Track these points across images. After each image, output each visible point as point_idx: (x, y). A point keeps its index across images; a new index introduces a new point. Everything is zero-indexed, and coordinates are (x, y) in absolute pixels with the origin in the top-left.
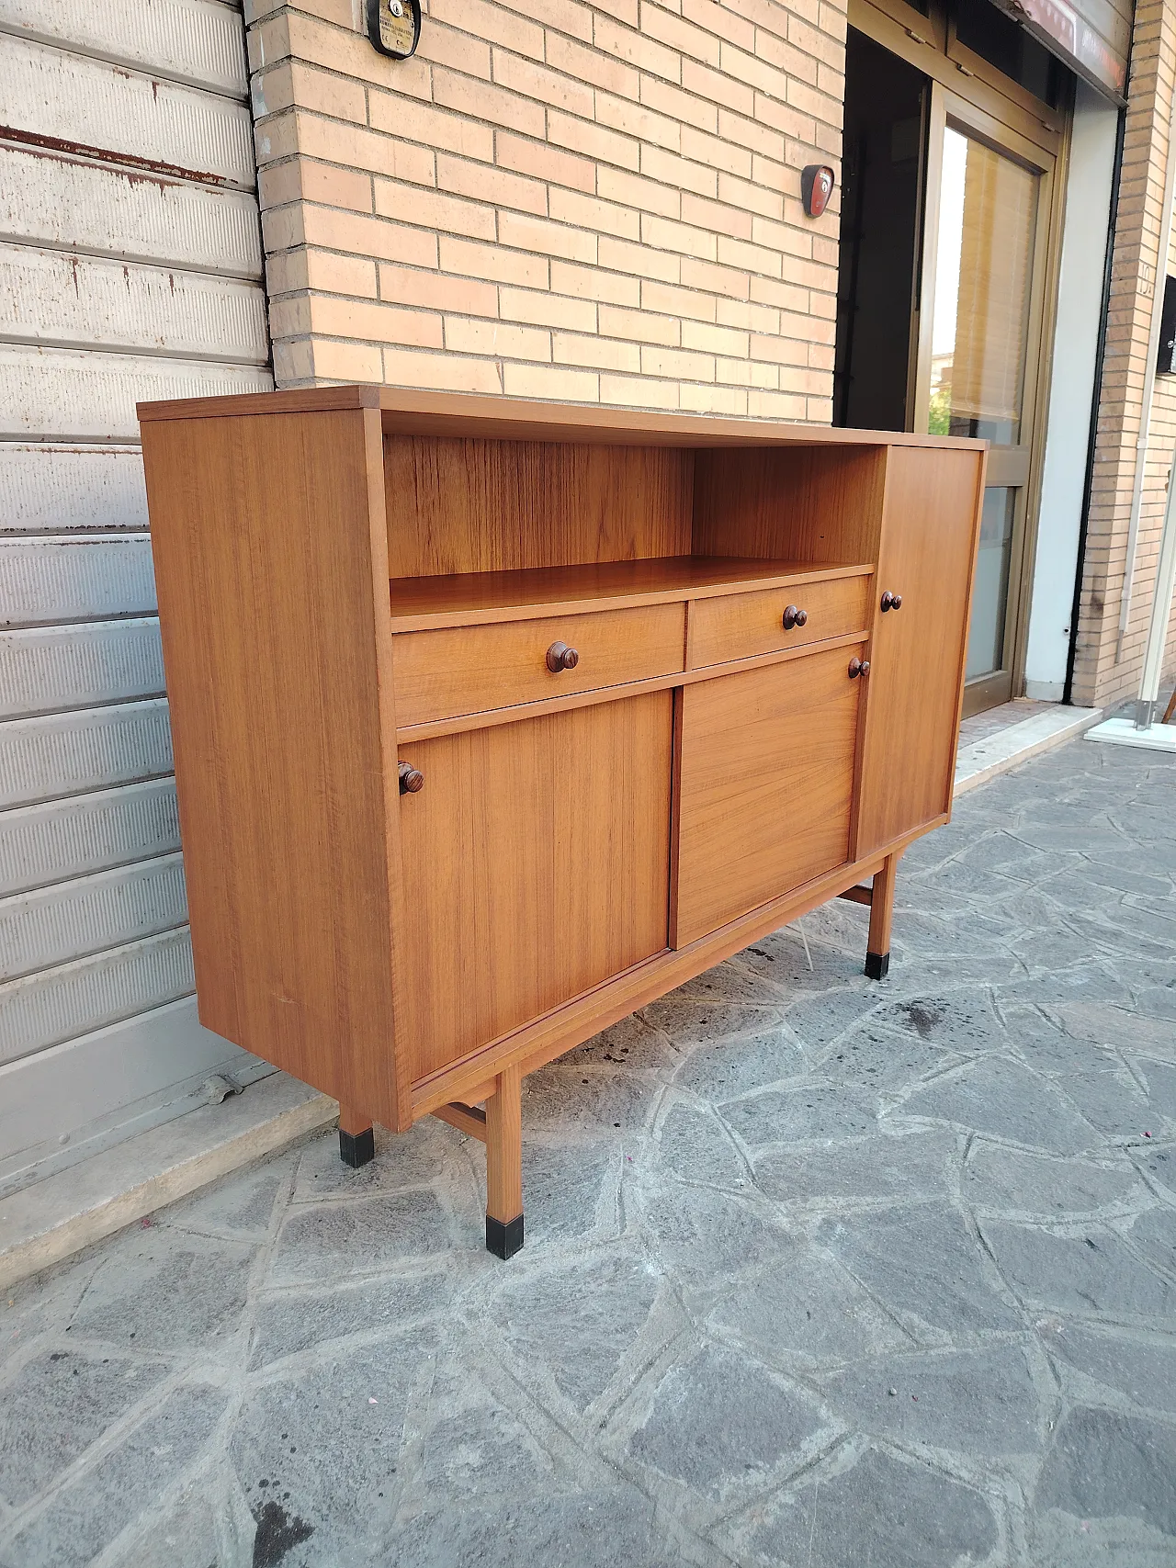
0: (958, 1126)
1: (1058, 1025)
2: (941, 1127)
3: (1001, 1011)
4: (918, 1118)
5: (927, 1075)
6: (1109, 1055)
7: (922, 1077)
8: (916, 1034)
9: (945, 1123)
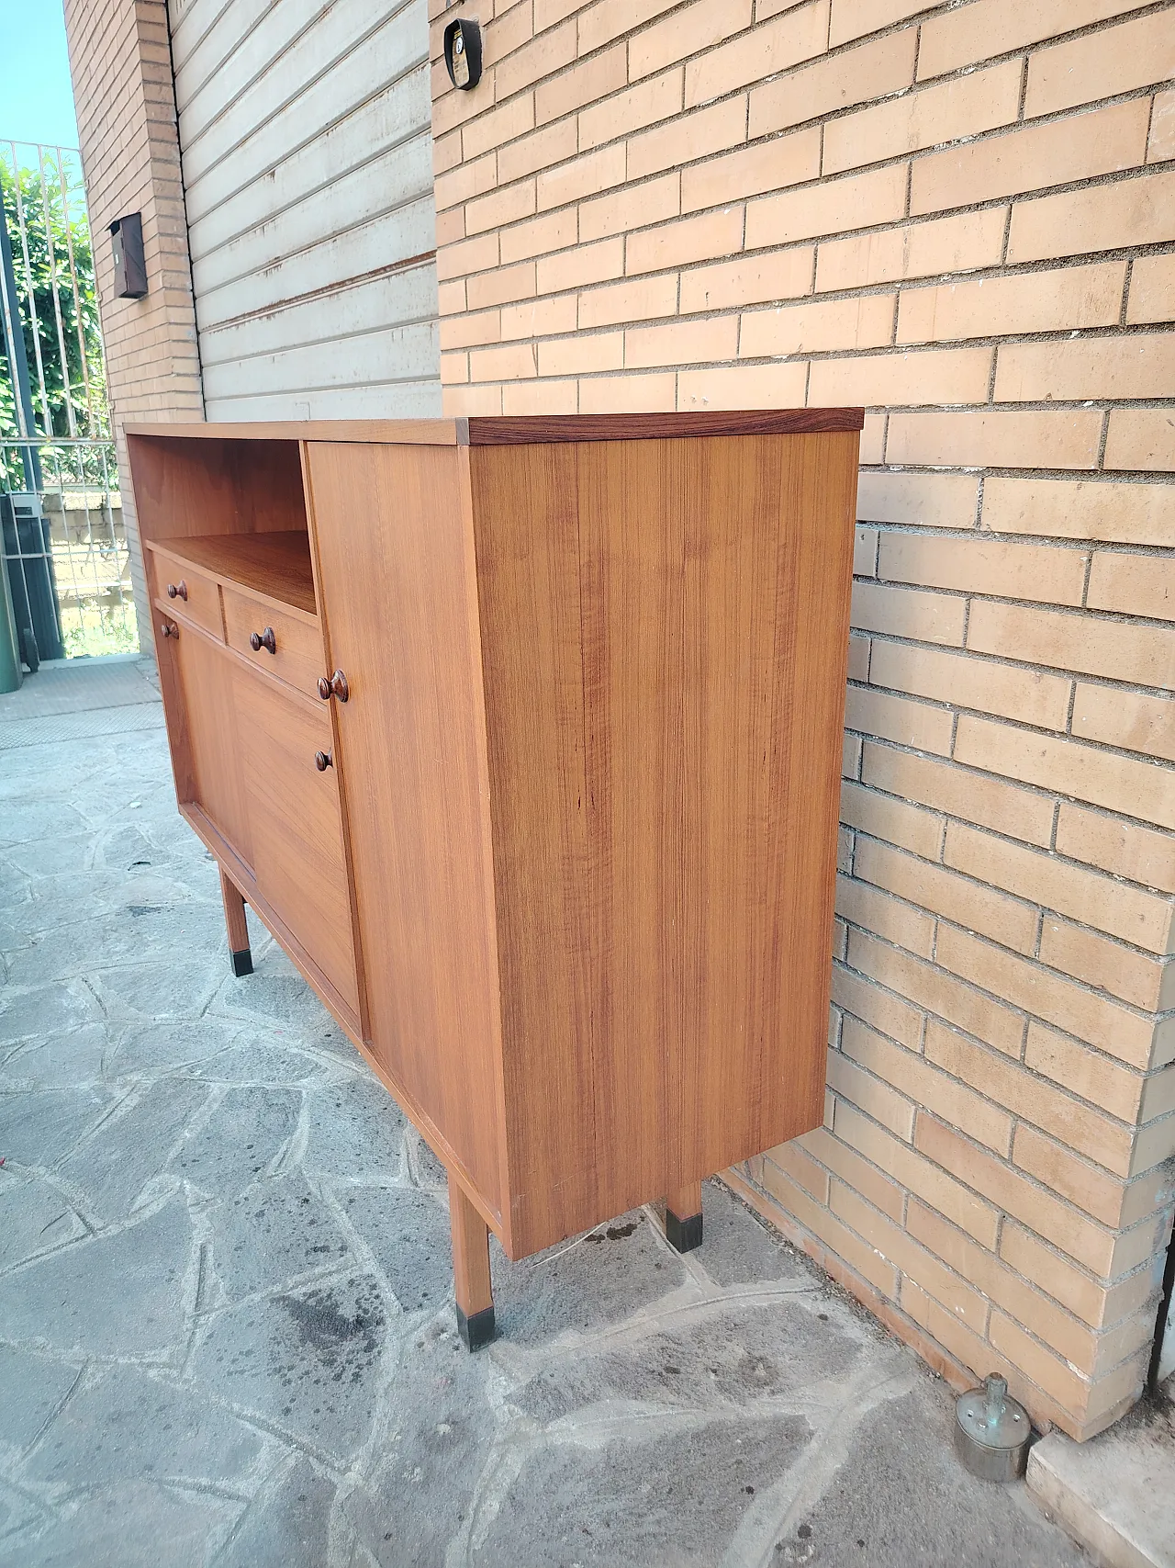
0: (114, 1230)
1: (176, 1490)
2: (128, 1217)
3: (274, 1441)
4: (155, 1208)
5: (210, 1255)
6: (60, 1487)
7: (210, 1248)
8: (298, 1294)
9: (129, 1224)
